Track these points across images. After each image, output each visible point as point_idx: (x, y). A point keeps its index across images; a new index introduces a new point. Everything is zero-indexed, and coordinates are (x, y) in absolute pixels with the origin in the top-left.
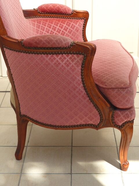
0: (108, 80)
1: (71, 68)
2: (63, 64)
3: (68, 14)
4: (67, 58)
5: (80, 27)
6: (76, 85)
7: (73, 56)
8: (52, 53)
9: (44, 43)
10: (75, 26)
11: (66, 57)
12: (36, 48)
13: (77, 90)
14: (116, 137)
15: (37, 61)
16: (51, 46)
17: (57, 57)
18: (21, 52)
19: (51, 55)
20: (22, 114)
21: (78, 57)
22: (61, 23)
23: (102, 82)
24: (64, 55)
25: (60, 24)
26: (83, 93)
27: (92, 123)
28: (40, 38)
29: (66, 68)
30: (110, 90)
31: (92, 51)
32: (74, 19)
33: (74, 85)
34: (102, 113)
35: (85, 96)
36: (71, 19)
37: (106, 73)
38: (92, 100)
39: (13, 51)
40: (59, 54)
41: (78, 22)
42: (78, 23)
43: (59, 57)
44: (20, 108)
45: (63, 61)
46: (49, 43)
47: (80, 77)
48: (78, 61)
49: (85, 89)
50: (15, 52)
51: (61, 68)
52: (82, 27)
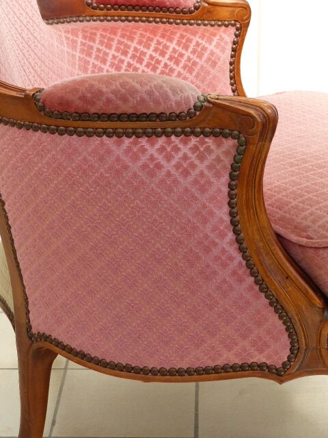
0: (314, 222)
1: (196, 182)
2: (168, 166)
3: (182, 11)
4: (185, 148)
5: (223, 50)
6: (212, 236)
7: (203, 143)
8: (134, 133)
9: (109, 101)
10: (204, 49)
11: (181, 146)
12: (83, 116)
13: (216, 252)
15: (85, 159)
16: (130, 111)
17: (152, 145)
18: (36, 130)
19: (131, 140)
20: (34, 331)
21: (219, 145)
22: (161, 40)
23: (296, 228)
24: (173, 137)
25: (159, 43)
26: (236, 263)
27: (264, 360)
28: (96, 83)
29: (181, 179)
30: (321, 252)
31: (264, 125)
32: (202, 27)
33: (207, 237)
34: (298, 326)
35: (240, 272)
36: (191, 24)
37: (309, 199)
38: (263, 286)
39: (7, 127)
40: (158, 135)
41: (215, 35)
42: (216, 40)
43: (157, 146)
44: (28, 312)
45: (169, 158)
47: (226, 209)
48: (218, 160)
49: (242, 250)
50: (15, 128)
51: (162, 181)
52: (229, 52)
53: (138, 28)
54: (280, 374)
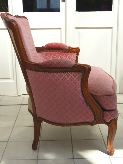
0: (99, 91)
1: (74, 82)
2: (68, 79)
3: (65, 50)
4: (71, 75)
5: (74, 58)
6: (77, 94)
7: (75, 74)
8: (60, 72)
9: (55, 64)
10: (70, 57)
11: (70, 74)
12: (50, 68)
13: (78, 97)
14: (102, 133)
15: (50, 78)
16: (60, 67)
17: (64, 74)
18: (39, 71)
19: (60, 73)
20: (37, 116)
21: (79, 74)
22: (61, 56)
23: (95, 92)
24: (69, 73)
26: (82, 100)
27: (88, 121)
28: (52, 61)
29: (71, 82)
30: (101, 97)
32: (70, 53)
34: (96, 113)
35: (83, 102)
36: (67, 52)
37: (97, 86)
38: (88, 104)
39: (33, 71)
40: (66, 72)
41: (72, 55)
43: (65, 75)
44: (36, 112)
45: (68, 77)
46: (59, 64)
47: (80, 88)
48: (78, 77)
49: (84, 97)
50: (34, 71)
51: (67, 82)
53: (56, 53)
54: (92, 124)
